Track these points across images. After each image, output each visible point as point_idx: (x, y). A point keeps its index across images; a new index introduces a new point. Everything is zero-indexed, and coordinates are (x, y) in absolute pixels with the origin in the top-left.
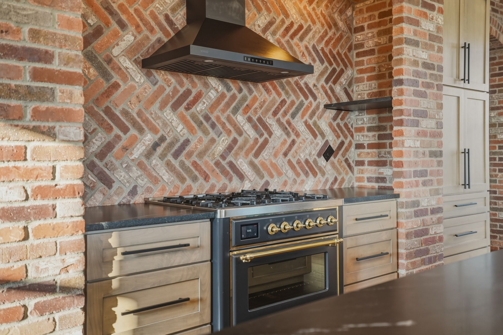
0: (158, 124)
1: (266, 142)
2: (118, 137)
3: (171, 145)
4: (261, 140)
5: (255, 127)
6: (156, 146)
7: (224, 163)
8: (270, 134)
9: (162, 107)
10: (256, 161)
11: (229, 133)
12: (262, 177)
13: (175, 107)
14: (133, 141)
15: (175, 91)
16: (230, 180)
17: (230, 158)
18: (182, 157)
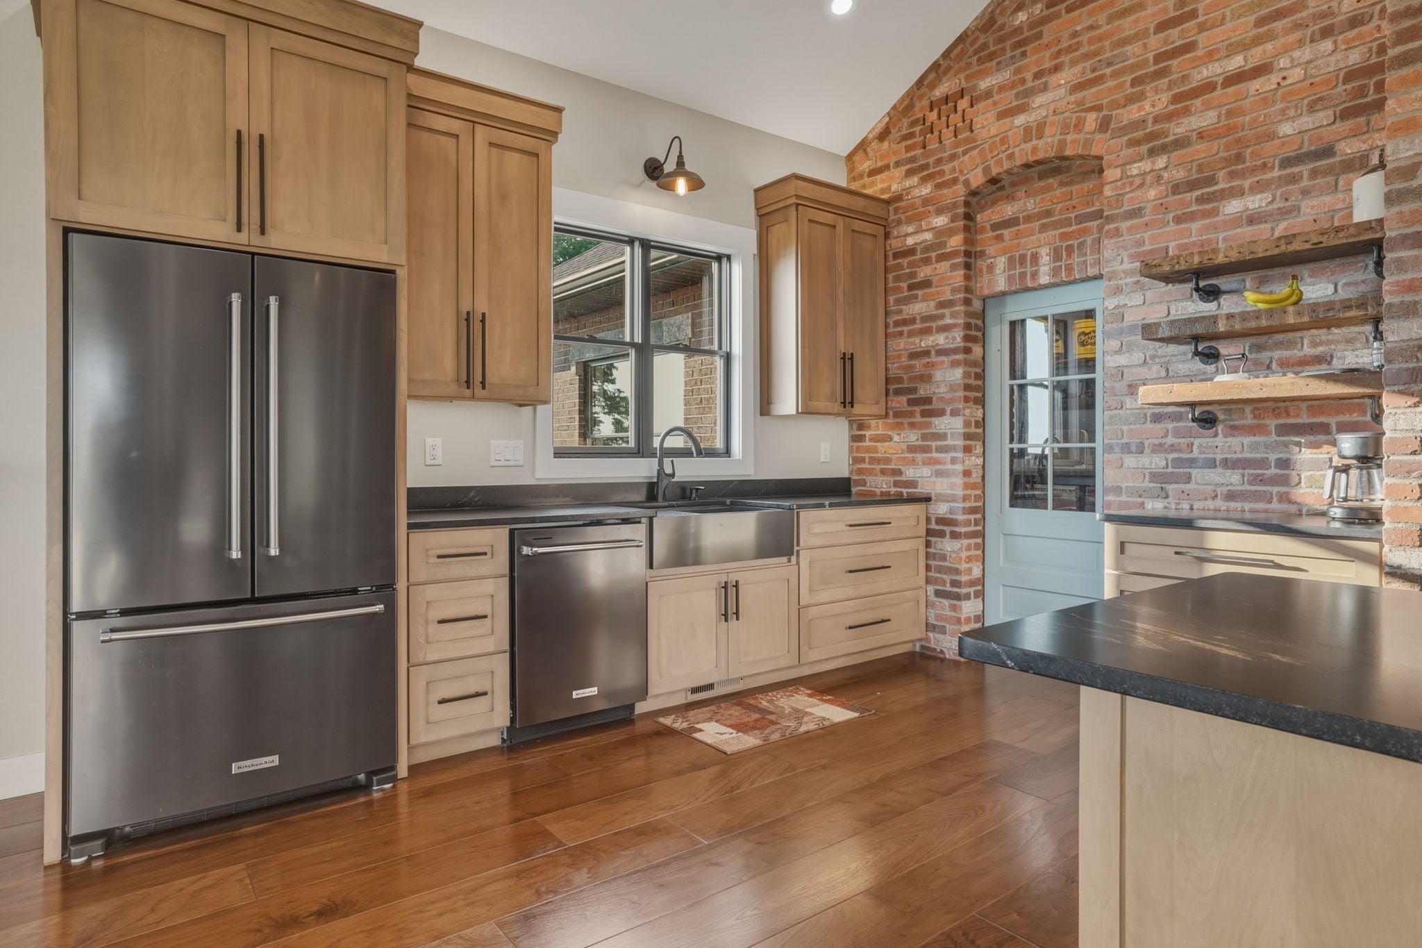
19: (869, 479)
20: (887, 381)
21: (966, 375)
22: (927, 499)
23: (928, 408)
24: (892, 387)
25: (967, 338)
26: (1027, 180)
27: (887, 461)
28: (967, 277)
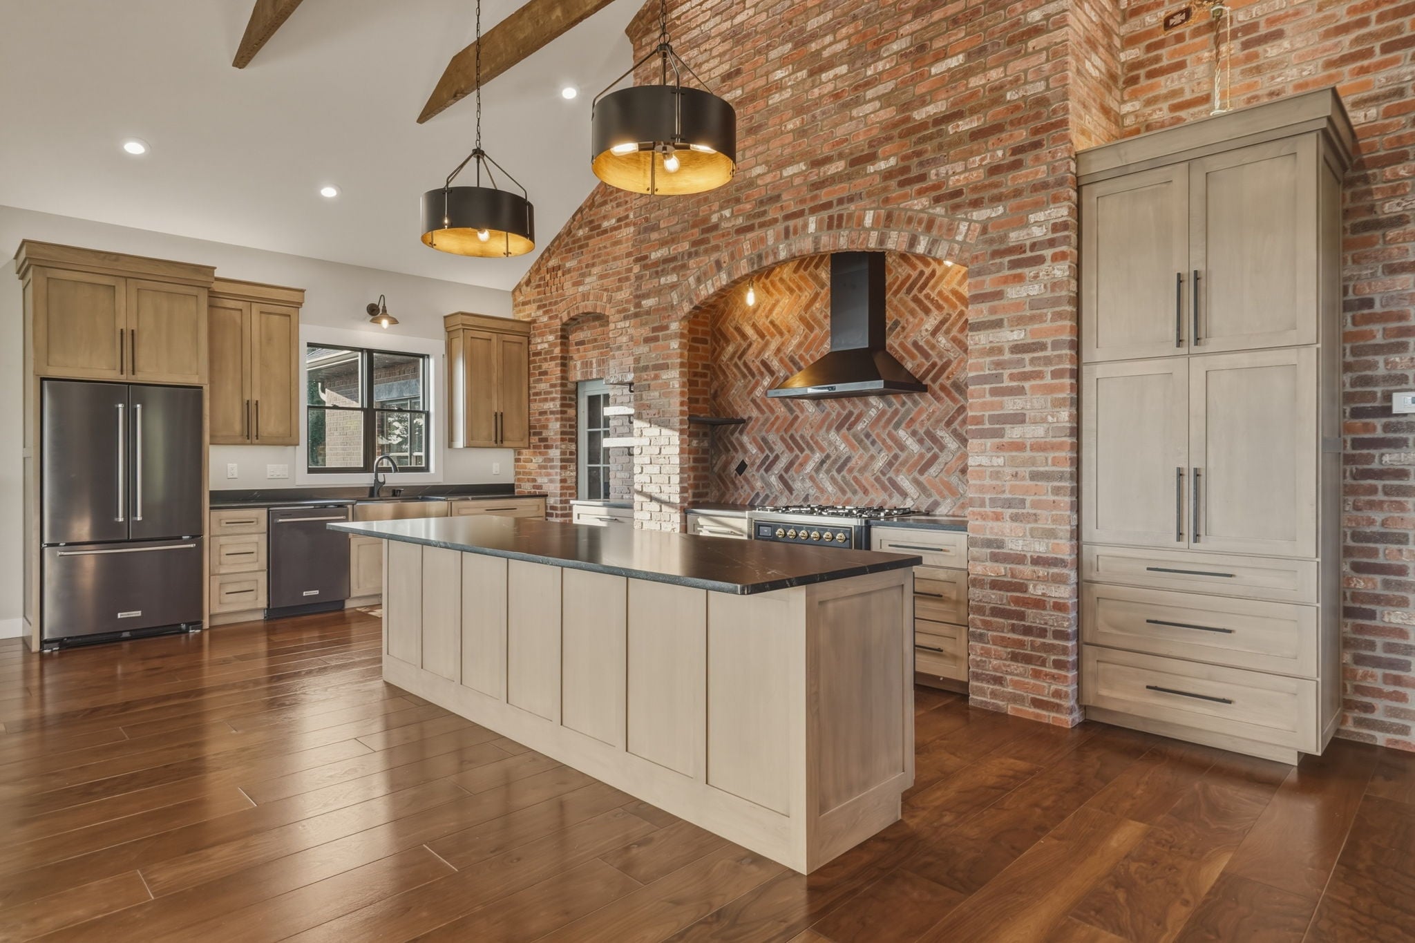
0: (825, 444)
1: (935, 458)
2: (797, 456)
3: (835, 462)
4: (929, 455)
5: (921, 441)
6: (823, 462)
7: (884, 479)
8: (942, 447)
9: (828, 430)
10: (922, 479)
11: (889, 448)
12: (929, 496)
13: (838, 429)
14: (807, 459)
15: (839, 414)
16: (891, 496)
17: (891, 474)
18: (844, 473)
19: (523, 484)
20: (530, 427)
21: (563, 426)
22: (545, 496)
23: (545, 443)
24: (532, 431)
25: (562, 405)
26: (588, 320)
27: (530, 474)
28: (563, 371)
